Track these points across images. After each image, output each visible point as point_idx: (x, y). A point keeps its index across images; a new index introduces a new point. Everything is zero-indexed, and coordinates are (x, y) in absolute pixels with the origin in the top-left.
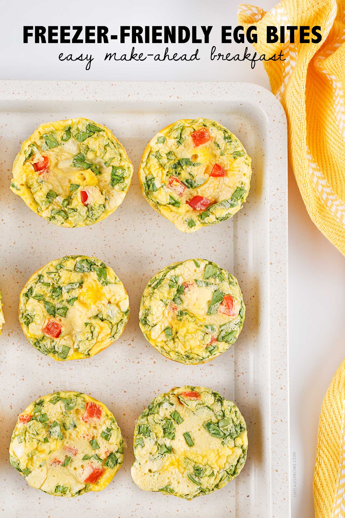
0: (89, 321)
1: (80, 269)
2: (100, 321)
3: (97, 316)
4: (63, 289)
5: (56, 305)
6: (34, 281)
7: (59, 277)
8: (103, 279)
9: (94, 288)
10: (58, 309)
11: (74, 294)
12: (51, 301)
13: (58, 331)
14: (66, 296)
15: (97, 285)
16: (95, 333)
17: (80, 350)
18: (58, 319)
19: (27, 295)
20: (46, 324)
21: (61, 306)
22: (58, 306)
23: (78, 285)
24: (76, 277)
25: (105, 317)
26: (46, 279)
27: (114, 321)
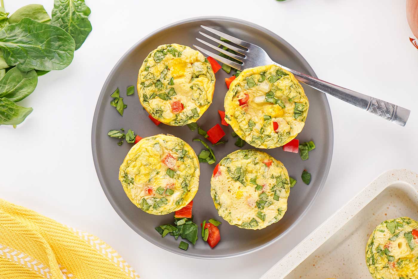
0: (191, 85)
1: (159, 60)
2: (197, 78)
3: (192, 78)
4: (161, 80)
5: (165, 93)
6: (142, 90)
7: (152, 75)
8: (176, 53)
9: (177, 63)
10: (169, 93)
11: (169, 76)
12: (161, 92)
13: (181, 105)
14: (166, 82)
15: (176, 60)
16: (201, 88)
17: (202, 104)
18: (173, 99)
19: (145, 101)
20: (171, 107)
21: (169, 90)
22: (167, 91)
23: (166, 70)
24: (161, 67)
25: (197, 74)
26: (147, 83)
27: (204, 72)
